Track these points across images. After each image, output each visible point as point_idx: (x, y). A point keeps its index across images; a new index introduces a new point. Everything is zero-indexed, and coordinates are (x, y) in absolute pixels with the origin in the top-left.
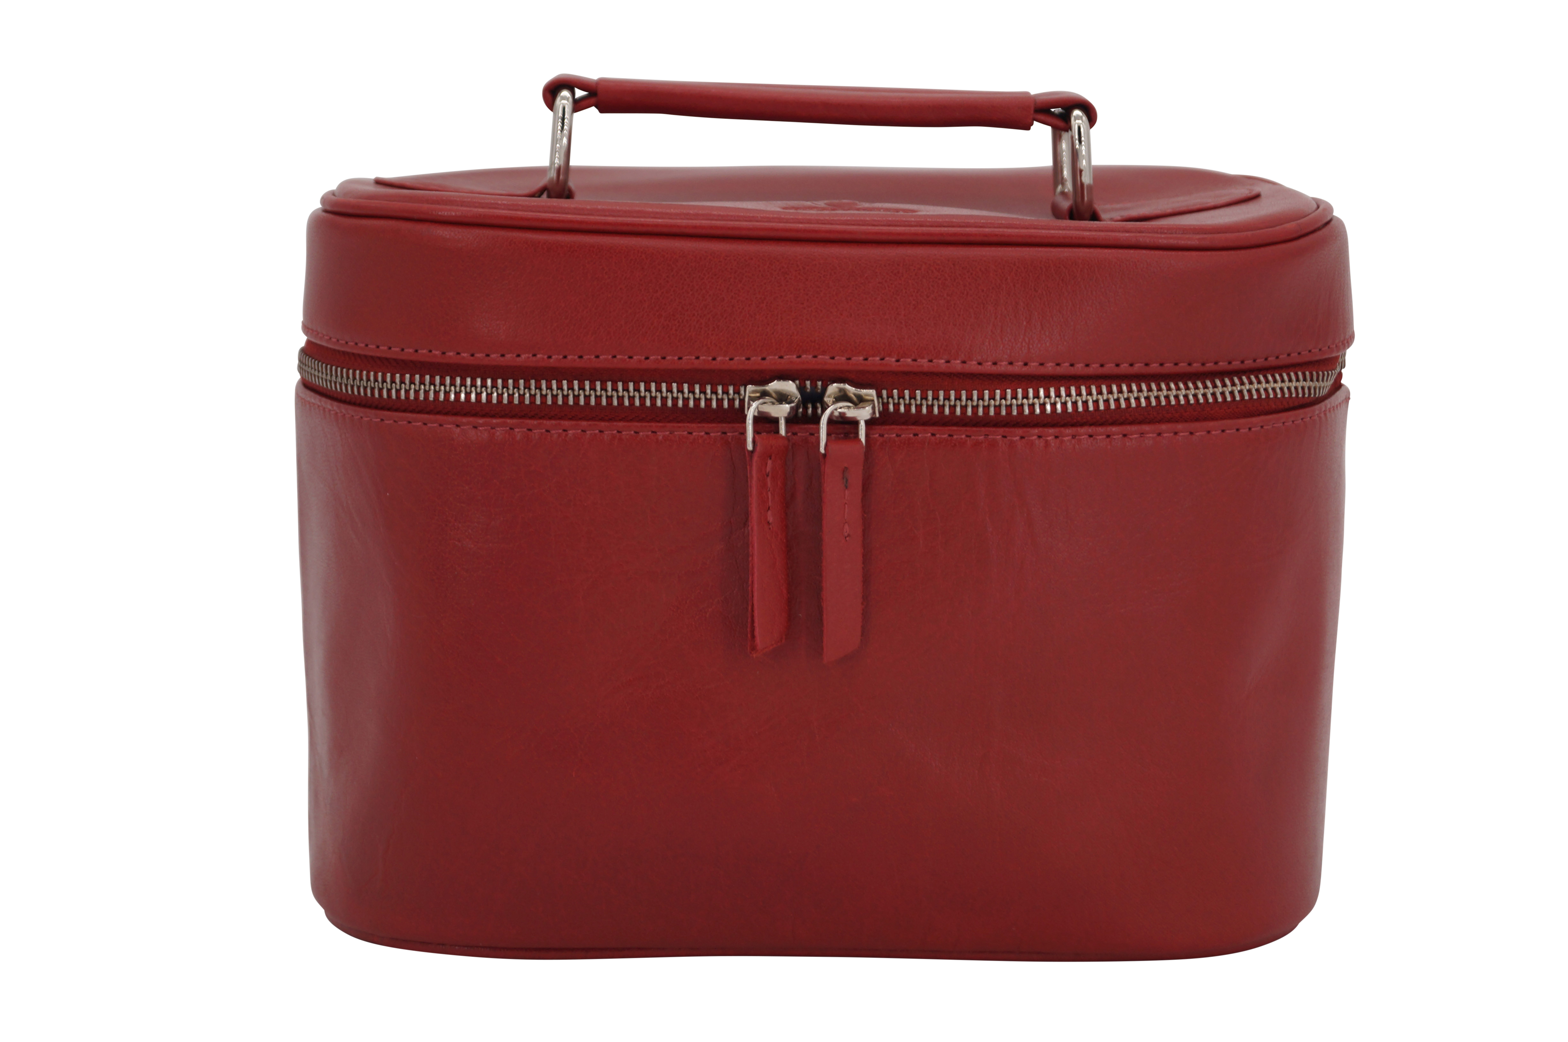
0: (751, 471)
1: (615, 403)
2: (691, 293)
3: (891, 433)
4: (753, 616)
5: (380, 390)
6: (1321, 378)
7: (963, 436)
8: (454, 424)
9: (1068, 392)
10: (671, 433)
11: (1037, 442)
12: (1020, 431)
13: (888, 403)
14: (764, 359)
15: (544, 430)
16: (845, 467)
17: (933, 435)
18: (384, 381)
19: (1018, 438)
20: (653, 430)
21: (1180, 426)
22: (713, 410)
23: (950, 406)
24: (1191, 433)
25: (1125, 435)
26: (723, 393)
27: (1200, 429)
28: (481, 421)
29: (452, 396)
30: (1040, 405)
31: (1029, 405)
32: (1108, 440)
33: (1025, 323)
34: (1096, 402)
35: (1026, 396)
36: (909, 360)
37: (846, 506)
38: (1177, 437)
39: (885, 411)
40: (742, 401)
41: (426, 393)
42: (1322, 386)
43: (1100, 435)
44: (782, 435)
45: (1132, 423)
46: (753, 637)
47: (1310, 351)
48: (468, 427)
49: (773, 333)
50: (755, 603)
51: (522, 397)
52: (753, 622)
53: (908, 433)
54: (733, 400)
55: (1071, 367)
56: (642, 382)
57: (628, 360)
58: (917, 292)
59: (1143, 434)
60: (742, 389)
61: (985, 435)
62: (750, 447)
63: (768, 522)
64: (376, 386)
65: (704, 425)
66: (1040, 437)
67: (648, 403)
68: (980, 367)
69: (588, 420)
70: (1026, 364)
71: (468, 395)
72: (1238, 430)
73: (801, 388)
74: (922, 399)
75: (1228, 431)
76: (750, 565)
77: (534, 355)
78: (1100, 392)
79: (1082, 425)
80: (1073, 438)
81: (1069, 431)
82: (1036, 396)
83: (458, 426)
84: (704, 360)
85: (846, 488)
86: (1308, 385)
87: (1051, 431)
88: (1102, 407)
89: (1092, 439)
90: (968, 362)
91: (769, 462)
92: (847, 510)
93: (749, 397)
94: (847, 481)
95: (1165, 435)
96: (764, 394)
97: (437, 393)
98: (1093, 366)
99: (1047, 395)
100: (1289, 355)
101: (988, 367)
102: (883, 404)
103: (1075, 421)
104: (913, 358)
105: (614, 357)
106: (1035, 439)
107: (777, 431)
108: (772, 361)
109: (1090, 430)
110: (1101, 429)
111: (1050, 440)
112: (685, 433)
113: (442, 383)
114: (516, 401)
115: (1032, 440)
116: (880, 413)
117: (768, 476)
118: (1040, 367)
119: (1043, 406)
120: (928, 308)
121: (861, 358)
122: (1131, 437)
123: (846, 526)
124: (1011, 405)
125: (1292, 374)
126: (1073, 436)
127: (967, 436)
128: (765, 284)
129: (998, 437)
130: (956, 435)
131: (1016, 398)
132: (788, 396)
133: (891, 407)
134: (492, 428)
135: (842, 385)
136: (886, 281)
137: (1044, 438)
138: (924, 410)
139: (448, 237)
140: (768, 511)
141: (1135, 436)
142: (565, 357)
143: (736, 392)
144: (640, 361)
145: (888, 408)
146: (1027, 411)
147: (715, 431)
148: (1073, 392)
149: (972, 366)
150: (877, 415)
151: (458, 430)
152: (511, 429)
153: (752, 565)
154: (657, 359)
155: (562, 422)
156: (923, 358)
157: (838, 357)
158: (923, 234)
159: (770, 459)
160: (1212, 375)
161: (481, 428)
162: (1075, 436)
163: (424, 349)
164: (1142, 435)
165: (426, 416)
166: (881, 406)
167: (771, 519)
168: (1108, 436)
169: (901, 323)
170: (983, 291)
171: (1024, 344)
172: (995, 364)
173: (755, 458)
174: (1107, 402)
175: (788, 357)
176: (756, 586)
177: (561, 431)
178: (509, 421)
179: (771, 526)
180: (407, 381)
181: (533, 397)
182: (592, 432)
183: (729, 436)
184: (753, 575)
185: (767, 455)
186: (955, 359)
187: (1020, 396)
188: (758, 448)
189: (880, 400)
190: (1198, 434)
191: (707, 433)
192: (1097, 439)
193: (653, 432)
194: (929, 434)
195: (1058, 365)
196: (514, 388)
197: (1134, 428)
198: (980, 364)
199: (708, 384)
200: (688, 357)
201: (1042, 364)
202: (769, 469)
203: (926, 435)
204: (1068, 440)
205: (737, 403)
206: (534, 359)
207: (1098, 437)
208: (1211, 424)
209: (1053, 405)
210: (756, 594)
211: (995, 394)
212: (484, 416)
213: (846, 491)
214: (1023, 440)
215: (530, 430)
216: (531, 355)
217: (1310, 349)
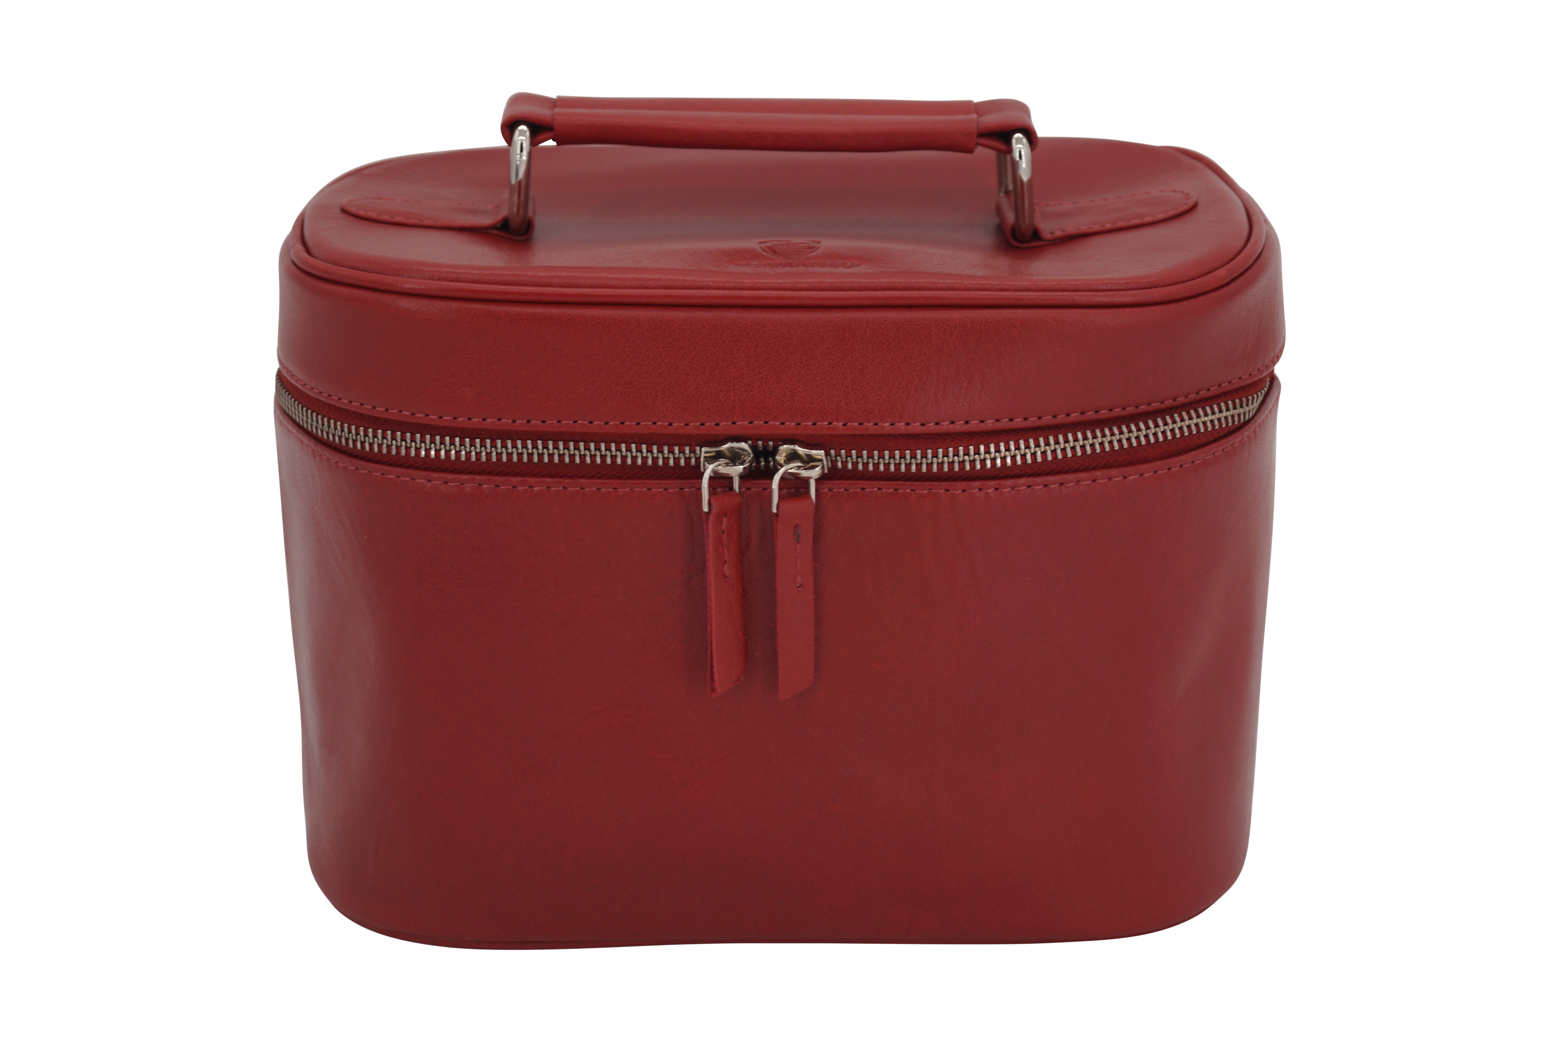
0: (707, 530)
1: (578, 460)
2: (647, 362)
3: (839, 487)
4: (712, 662)
5: (355, 441)
6: (1250, 402)
7: (908, 491)
8: (425, 479)
9: (1007, 447)
10: (631, 490)
11: (978, 494)
12: (962, 484)
13: (836, 461)
14: (717, 424)
15: (511, 487)
16: (797, 524)
17: (879, 489)
18: (357, 434)
19: (960, 491)
20: (614, 487)
21: (1114, 472)
22: (671, 467)
23: (895, 464)
24: (1125, 477)
25: (1061, 484)
26: (680, 452)
27: (1133, 474)
28: (450, 476)
29: (423, 453)
30: (981, 460)
31: (970, 461)
32: (1045, 489)
33: (966, 384)
34: (1034, 455)
35: (967, 453)
36: (856, 424)
37: (798, 558)
38: (1112, 482)
39: (833, 468)
40: (698, 460)
41: (398, 448)
42: (1252, 408)
43: (1038, 486)
44: (736, 492)
45: (1067, 472)
46: (713, 680)
47: (1240, 378)
48: (439, 482)
49: (725, 400)
50: (714, 650)
51: (489, 455)
52: (712, 667)
53: (855, 487)
54: (690, 458)
55: (1010, 422)
56: (602, 442)
57: (589, 425)
58: (863, 357)
59: (1079, 481)
60: (698, 448)
61: (929, 489)
62: (706, 509)
63: (725, 575)
64: (351, 437)
65: (662, 481)
66: (980, 489)
67: (609, 461)
68: (923, 428)
69: (552, 477)
70: (967, 422)
71: (438, 452)
72: (1169, 469)
73: (754, 448)
74: (868, 458)
75: (1160, 472)
76: (709, 615)
77: (499, 420)
78: (1037, 445)
79: (1020, 476)
80: (1012, 489)
81: (1009, 482)
82: (977, 452)
83: (429, 481)
84: (660, 426)
85: (798, 542)
86: (1238, 413)
87: (992, 483)
88: (1039, 459)
89: (1030, 489)
90: (912, 424)
91: (725, 520)
92: (798, 564)
93: (705, 457)
94: (798, 536)
95: (1100, 481)
96: (719, 456)
97: (408, 449)
98: (1031, 419)
99: (987, 451)
100: (1220, 385)
101: (931, 427)
102: (832, 461)
103: (1014, 473)
104: (860, 422)
105: (575, 422)
106: (976, 492)
107: (731, 488)
108: (725, 427)
109: (1029, 480)
110: (1038, 480)
111: (991, 492)
112: (645, 489)
113: (413, 440)
114: (484, 459)
115: (973, 493)
116: (829, 469)
117: (723, 532)
118: (981, 424)
119: (983, 461)
120: (873, 372)
121: (810, 423)
122: (1067, 485)
123: (799, 579)
124: (953, 462)
125: (1222, 404)
126: (1012, 487)
127: (912, 490)
128: (717, 351)
129: (941, 491)
130: (901, 489)
131: (958, 455)
132: (742, 455)
133: (839, 465)
134: (462, 484)
135: (792, 447)
136: (833, 347)
137: (984, 490)
138: (871, 468)
139: (413, 309)
140: (724, 565)
141: (1072, 484)
142: (529, 421)
143: (693, 451)
144: (600, 426)
145: (836, 465)
146: (968, 467)
147: (673, 487)
148: (1012, 447)
149: (916, 427)
150: (826, 471)
151: (430, 484)
152: (480, 485)
153: (710, 615)
154: (617, 425)
155: (528, 479)
156: (869, 422)
157: (788, 423)
158: (868, 298)
159: (726, 517)
160: (1144, 416)
161: (451, 484)
162: (1015, 487)
163: (394, 409)
164: (1078, 483)
165: (398, 469)
166: (830, 463)
167: (727, 571)
168: (1046, 486)
169: (848, 387)
170: (925, 354)
171: (965, 404)
172: (937, 424)
173: (711, 518)
174: (1044, 453)
175: (740, 423)
176: (714, 636)
177: (526, 488)
178: (477, 477)
179: (727, 579)
180: (380, 436)
181: (499, 455)
182: (556, 488)
183: (686, 491)
184: (711, 624)
185: (722, 514)
186: (900, 422)
187: (961, 453)
188: (714, 510)
189: (829, 458)
190: (1131, 478)
191: (665, 489)
192: (1035, 489)
193: (614, 488)
194: (876, 489)
195: (998, 420)
196: (481, 446)
197: (1071, 477)
198: (923, 425)
199: (665, 445)
200: (645, 423)
201: (982, 421)
202: (724, 526)
203: (873, 490)
204: (1007, 492)
205: (693, 461)
206: (499, 422)
207: (1036, 488)
208: (1144, 467)
209: (993, 460)
210: (714, 643)
211: (937, 452)
212: (452, 472)
213: (798, 545)
214: (965, 493)
215: (497, 486)
216: (496, 420)
217: (1240, 376)
